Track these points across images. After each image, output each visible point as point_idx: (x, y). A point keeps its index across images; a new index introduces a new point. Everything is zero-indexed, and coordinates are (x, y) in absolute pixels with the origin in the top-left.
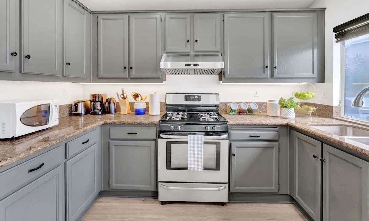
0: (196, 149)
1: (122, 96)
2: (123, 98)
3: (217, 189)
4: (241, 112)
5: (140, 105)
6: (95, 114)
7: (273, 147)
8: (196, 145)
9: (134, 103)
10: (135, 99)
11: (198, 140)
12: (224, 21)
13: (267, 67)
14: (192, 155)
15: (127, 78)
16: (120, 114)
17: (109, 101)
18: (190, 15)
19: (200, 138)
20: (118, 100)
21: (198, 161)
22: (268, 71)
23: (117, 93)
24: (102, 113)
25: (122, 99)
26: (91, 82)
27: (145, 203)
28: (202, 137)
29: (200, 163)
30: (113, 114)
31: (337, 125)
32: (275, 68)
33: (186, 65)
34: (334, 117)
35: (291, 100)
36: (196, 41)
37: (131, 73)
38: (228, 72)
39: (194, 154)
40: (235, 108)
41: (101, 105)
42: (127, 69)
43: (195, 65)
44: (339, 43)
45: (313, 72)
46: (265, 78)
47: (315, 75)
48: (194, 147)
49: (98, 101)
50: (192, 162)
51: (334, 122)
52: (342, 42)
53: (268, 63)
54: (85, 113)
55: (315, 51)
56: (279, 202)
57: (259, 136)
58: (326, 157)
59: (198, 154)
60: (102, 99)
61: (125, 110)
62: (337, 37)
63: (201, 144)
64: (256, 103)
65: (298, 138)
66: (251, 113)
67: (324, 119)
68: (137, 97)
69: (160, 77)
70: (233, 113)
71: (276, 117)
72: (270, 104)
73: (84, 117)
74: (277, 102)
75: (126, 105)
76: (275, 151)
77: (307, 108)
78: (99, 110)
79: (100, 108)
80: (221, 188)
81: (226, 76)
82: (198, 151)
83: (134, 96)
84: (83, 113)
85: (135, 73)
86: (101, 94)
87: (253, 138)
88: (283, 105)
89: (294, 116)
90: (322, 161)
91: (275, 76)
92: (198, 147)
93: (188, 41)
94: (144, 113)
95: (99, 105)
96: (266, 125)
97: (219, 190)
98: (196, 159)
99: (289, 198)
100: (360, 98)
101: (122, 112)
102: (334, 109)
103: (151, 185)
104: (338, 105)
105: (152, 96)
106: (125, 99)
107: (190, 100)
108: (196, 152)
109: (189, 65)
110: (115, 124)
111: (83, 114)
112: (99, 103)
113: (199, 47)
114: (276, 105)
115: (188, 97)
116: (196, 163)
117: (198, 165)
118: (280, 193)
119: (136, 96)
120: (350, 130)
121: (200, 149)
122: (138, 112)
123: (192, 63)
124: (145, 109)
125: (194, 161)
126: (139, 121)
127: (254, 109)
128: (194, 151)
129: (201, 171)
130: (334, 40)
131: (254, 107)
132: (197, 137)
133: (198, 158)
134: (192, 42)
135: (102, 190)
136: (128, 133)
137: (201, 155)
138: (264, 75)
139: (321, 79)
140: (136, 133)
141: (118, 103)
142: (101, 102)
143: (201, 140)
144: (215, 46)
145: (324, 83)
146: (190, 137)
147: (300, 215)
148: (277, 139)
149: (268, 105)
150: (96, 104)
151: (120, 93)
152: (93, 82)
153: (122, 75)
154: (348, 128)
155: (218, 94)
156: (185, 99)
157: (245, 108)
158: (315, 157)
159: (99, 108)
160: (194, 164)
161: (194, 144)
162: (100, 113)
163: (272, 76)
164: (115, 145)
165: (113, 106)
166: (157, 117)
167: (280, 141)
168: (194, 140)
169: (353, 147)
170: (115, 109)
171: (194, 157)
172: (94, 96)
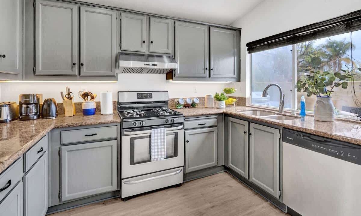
0: (159, 141)
1: (67, 96)
2: (68, 98)
3: (174, 173)
4: (186, 106)
5: (91, 105)
6: (27, 118)
7: (214, 131)
8: (159, 138)
9: (82, 103)
10: (84, 99)
11: (161, 133)
12: (174, 27)
13: (207, 69)
14: (156, 147)
15: (75, 76)
16: (64, 116)
17: (48, 102)
18: (146, 17)
19: (162, 131)
20: (62, 100)
21: (161, 152)
22: (207, 72)
23: (62, 93)
24: (38, 117)
25: (68, 100)
26: (23, 80)
27: (105, 205)
28: (164, 130)
29: (163, 153)
30: (54, 117)
31: (251, 110)
32: (212, 70)
33: (145, 65)
34: (247, 105)
35: (222, 94)
36: (152, 42)
37: (81, 70)
38: (178, 72)
39: (158, 146)
40: (182, 103)
41: (36, 108)
42: (77, 66)
43: (153, 65)
44: (249, 54)
45: (234, 74)
46: (205, 77)
47: (235, 76)
48: (157, 139)
49: (32, 103)
50: (156, 153)
51: (247, 108)
52: (250, 54)
53: (207, 66)
54: (12, 118)
55: (236, 58)
56: (217, 173)
57: (205, 124)
58: (252, 131)
59: (161, 145)
60: (38, 100)
61: (69, 111)
62: (248, 50)
63: (164, 136)
64: (198, 98)
65: (231, 122)
66: (194, 106)
67: (242, 107)
68: (86, 97)
69: (115, 75)
70: (180, 107)
71: (212, 108)
72: (208, 98)
73: (9, 124)
74: (213, 96)
75: (72, 106)
76: (215, 134)
77: (232, 100)
78: (33, 114)
79: (36, 112)
80: (178, 172)
81: (177, 75)
82: (161, 142)
83: (83, 95)
84: (9, 118)
85: (86, 70)
86: (36, 95)
87: (201, 126)
88: (218, 98)
89: (225, 107)
90: (250, 134)
91: (212, 76)
92: (161, 139)
93: (144, 42)
94: (94, 114)
95: (34, 108)
96: (210, 115)
97: (176, 174)
98: (159, 150)
99: (223, 167)
100: (266, 92)
101: (67, 114)
102: (247, 100)
103: (112, 185)
104: (249, 97)
105: (105, 95)
106: (71, 98)
107: (142, 98)
108: (159, 144)
109: (148, 65)
110: (69, 126)
111: (8, 121)
112: (34, 105)
113: (154, 49)
114: (212, 98)
115: (140, 95)
116: (160, 153)
117: (161, 155)
118: (218, 166)
119: (85, 95)
120: (258, 113)
121: (162, 140)
122: (87, 112)
123: (151, 63)
124: (95, 108)
125: (158, 152)
126: (98, 121)
127: (196, 102)
128: (157, 143)
129: (163, 160)
130: (247, 52)
131: (196, 101)
132: (160, 130)
133: (161, 148)
134: (147, 42)
135: (50, 206)
136: (86, 135)
137: (164, 145)
138: (204, 75)
139: (239, 79)
140: (96, 134)
141: (62, 105)
142: (37, 104)
143: (164, 132)
144: (168, 48)
145: (240, 81)
146: (154, 130)
147: (232, 177)
148: (216, 124)
149: (206, 99)
150: (30, 106)
151: (65, 93)
152: (25, 80)
153: (70, 72)
154: (257, 112)
155: (167, 91)
156: (138, 97)
157: (189, 102)
158: (245, 132)
159: (34, 111)
160: (158, 155)
161: (158, 136)
162: (35, 117)
163: (210, 76)
164: (68, 151)
165: (53, 108)
166: (110, 116)
167: (218, 126)
168: (157, 133)
169: (270, 121)
170: (57, 111)
171: (158, 149)
172: (27, 96)
